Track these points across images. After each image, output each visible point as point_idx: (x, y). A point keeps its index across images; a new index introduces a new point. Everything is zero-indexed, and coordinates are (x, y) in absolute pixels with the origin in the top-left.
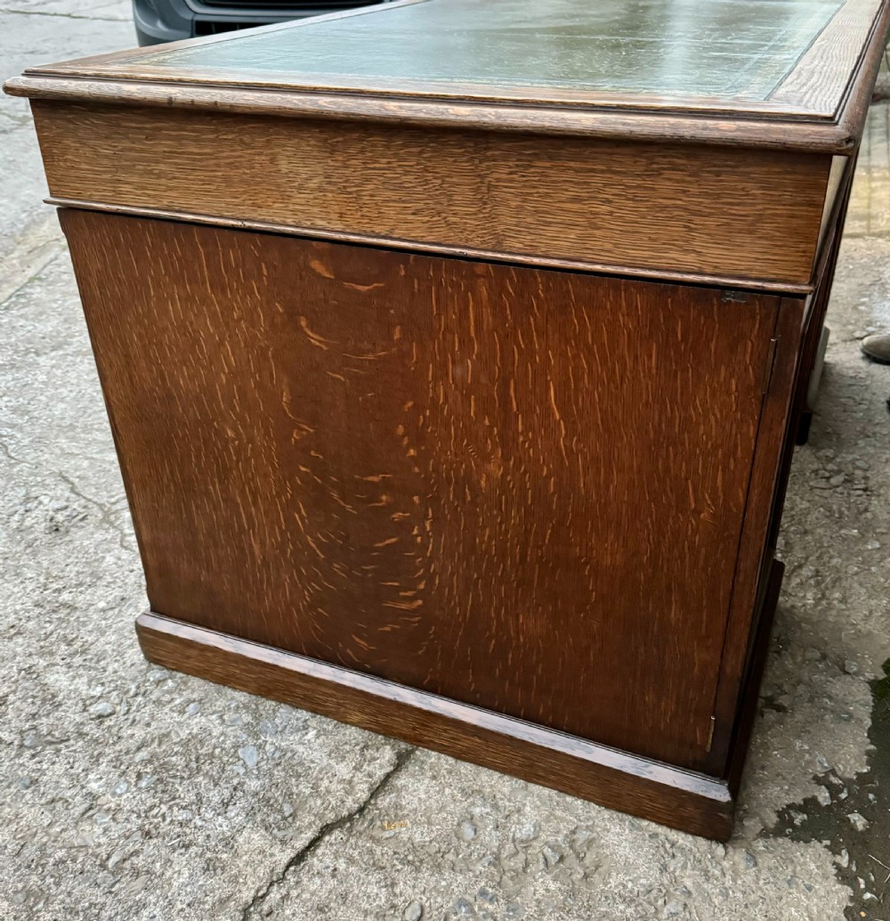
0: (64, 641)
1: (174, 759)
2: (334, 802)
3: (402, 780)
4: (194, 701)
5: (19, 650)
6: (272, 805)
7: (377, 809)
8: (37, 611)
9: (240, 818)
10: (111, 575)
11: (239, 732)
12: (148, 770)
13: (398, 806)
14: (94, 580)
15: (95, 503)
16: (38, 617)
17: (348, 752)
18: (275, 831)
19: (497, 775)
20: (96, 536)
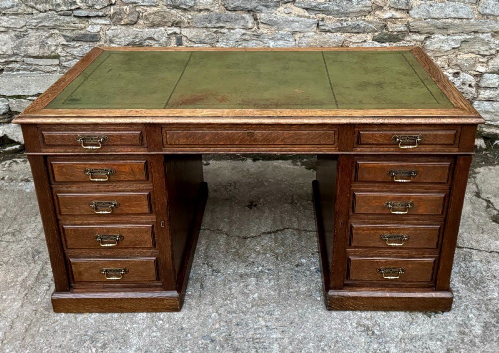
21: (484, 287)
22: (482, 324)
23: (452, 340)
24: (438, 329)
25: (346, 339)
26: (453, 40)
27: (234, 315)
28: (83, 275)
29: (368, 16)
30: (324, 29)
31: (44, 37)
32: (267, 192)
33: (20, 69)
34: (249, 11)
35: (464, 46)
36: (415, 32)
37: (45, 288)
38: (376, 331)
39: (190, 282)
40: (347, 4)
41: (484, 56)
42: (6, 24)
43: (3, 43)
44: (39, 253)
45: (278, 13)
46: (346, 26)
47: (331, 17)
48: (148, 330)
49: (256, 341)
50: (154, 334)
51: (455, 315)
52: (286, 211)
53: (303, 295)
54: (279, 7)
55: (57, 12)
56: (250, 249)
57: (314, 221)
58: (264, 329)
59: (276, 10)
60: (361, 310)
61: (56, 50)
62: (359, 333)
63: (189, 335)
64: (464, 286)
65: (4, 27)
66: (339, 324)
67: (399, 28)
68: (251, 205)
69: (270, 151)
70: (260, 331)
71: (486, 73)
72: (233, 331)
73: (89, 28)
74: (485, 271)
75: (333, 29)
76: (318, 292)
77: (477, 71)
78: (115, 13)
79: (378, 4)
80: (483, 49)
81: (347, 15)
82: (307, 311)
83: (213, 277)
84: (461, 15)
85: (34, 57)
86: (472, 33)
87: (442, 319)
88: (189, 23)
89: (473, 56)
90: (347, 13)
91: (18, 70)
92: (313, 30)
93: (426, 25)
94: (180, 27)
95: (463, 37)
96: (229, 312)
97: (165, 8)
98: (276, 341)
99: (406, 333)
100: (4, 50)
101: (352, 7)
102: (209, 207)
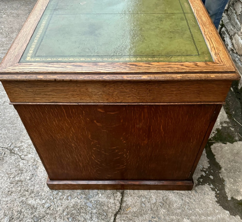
0: (25, 191)
1: (73, 212)
2: (114, 209)
3: (125, 199)
4: (69, 196)
5: (15, 197)
6: (101, 214)
7: (123, 207)
8: (12, 185)
9: (96, 220)
10: (25, 168)
11: (84, 200)
12: (69, 216)
13: (127, 205)
14: (21, 172)
15: (5, 148)
16: (14, 187)
17: (110, 196)
18: (105, 220)
19: (143, 191)
20: (12, 158)
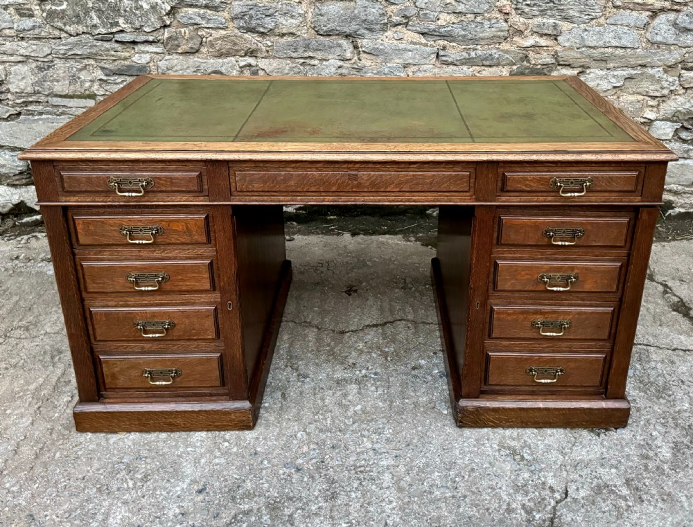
8: (644, 497)
16: (647, 493)
20: (569, 519)
21: (670, 396)
22: (671, 445)
23: (632, 467)
24: (611, 451)
25: (485, 466)
26: (614, 76)
27: (329, 434)
28: (118, 379)
29: (504, 44)
30: (446, 61)
31: (75, 69)
32: (371, 274)
33: (42, 113)
34: (347, 36)
35: (628, 83)
36: (565, 65)
37: (65, 400)
38: (525, 455)
39: (268, 390)
40: (476, 27)
41: (654, 98)
42: (24, 51)
43: (20, 77)
44: (60, 352)
45: (385, 39)
46: (474, 56)
47: (454, 44)
48: (208, 455)
49: (359, 469)
50: (217, 461)
51: (633, 433)
52: (396, 298)
53: (424, 407)
54: (387, 31)
55: (93, 36)
56: (350, 347)
57: (435, 310)
58: (371, 453)
59: (382, 35)
60: (503, 428)
61: (90, 87)
62: (503, 457)
63: (266, 462)
64: (643, 394)
65: (22, 56)
66: (475, 446)
67: (544, 60)
68: (349, 291)
69: (380, 201)
70: (365, 456)
71: (656, 120)
72: (328, 456)
73: (136, 58)
74: (669, 374)
75: (457, 60)
76: (443, 404)
77: (645, 118)
78: (170, 38)
79: (516, 27)
80: (652, 89)
81: (476, 43)
82: (430, 428)
83: (299, 384)
84: (624, 42)
85: (61, 96)
86: (639, 68)
87: (615, 438)
88: (268, 51)
89: (640, 97)
90: (475, 39)
91: (41, 114)
92: (432, 62)
93: (579, 56)
94: (256, 57)
95: (627, 72)
96: (321, 431)
97: (236, 31)
98: (388, 469)
99: (567, 458)
100: (22, 87)
101: (482, 32)
102: (293, 292)
